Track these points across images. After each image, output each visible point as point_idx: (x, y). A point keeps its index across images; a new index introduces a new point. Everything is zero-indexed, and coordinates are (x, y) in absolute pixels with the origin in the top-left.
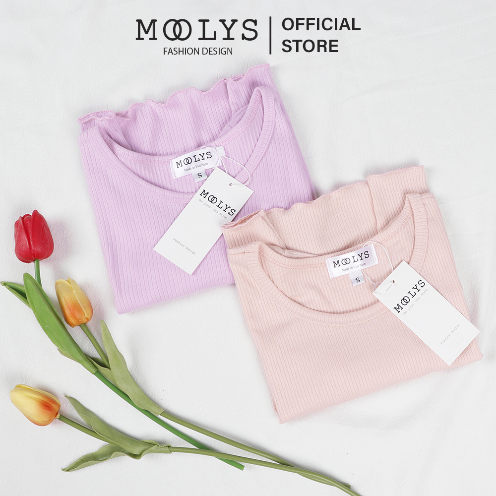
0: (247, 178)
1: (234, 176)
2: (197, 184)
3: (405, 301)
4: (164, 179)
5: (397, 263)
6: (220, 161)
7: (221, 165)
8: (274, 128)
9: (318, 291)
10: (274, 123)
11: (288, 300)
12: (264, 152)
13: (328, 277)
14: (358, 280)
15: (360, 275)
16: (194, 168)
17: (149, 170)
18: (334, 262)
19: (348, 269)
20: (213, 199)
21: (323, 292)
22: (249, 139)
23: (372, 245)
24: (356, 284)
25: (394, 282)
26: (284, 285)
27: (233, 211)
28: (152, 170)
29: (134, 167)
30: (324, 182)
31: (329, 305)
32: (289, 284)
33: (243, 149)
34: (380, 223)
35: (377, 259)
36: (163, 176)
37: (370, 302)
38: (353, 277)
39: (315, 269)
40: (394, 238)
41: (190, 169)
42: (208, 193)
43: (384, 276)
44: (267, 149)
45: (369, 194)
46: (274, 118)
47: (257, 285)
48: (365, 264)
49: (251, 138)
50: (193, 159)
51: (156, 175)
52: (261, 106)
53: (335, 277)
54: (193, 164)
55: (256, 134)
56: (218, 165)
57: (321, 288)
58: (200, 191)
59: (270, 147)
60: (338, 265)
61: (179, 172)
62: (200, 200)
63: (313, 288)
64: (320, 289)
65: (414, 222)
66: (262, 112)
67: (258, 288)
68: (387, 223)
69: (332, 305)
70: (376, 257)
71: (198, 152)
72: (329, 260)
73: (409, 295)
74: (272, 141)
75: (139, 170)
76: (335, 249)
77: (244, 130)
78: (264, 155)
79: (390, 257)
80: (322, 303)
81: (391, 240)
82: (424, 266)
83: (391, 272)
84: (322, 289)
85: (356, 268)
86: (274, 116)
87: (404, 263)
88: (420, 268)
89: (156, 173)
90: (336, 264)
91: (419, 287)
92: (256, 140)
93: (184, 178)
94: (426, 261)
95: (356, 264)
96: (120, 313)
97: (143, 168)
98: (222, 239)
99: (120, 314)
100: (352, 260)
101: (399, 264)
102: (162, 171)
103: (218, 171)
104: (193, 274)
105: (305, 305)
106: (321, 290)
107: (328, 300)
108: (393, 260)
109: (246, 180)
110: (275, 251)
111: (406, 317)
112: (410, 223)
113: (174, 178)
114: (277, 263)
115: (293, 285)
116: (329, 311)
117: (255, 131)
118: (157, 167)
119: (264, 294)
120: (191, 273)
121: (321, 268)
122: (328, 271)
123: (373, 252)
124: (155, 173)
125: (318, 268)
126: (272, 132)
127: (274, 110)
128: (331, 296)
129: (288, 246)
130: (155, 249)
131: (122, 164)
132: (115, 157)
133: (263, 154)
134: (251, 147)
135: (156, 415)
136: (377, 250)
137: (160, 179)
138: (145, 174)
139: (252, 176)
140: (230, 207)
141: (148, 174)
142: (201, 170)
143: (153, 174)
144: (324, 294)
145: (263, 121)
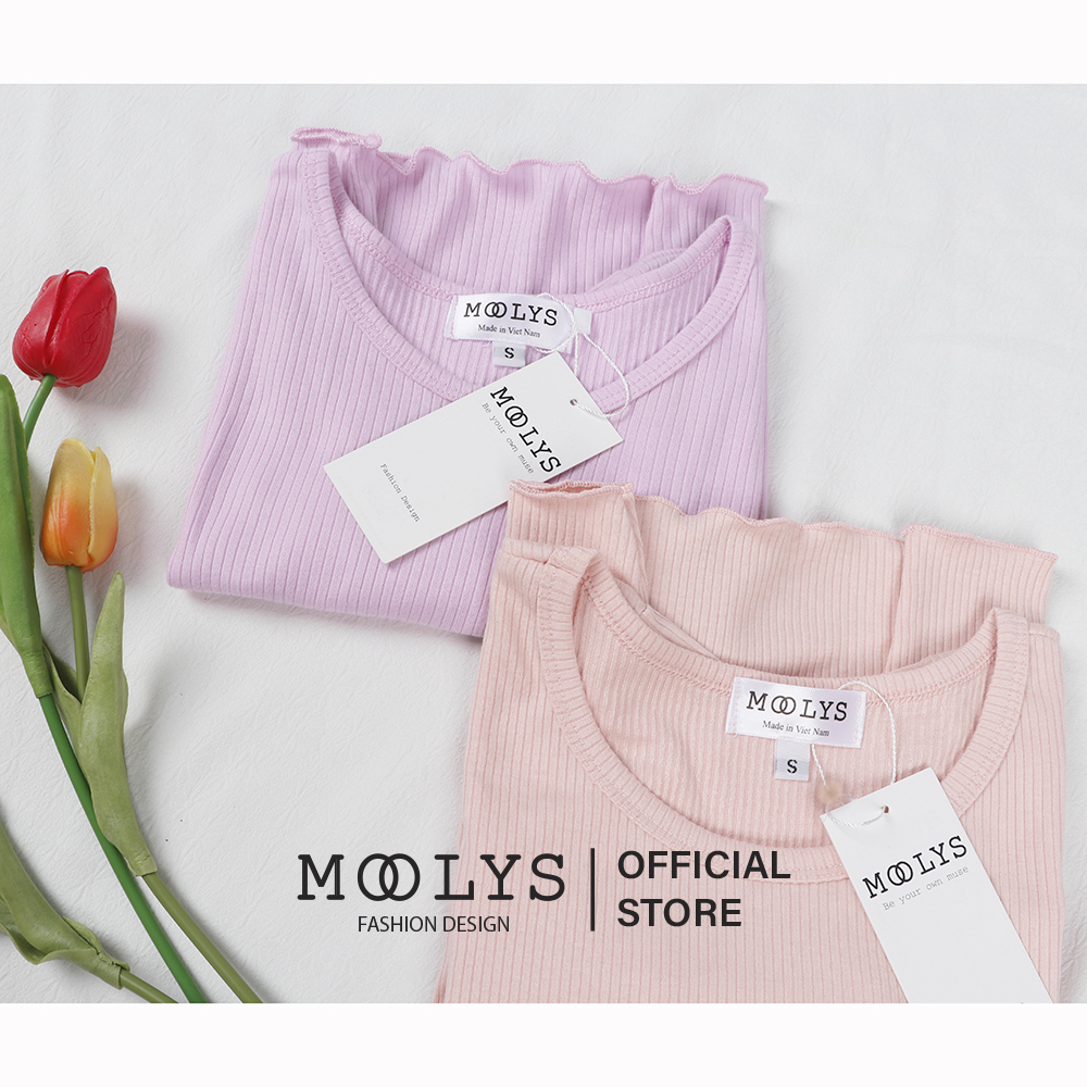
0: (620, 404)
1: (590, 388)
2: (495, 369)
3: (901, 873)
4: (421, 328)
5: (910, 766)
6: (570, 339)
7: (569, 352)
8: (729, 321)
9: (682, 750)
10: (734, 308)
11: (597, 736)
12: (685, 361)
13: (720, 726)
14: (792, 766)
15: (802, 758)
16: (503, 330)
17: (397, 294)
18: (753, 693)
19: (778, 727)
20: (517, 417)
21: (693, 758)
22: (662, 319)
23: (863, 694)
24: (783, 773)
25: (887, 810)
26: (606, 693)
27: (554, 462)
28: (405, 297)
29: (367, 269)
30: (797, 493)
31: (694, 799)
32: (618, 698)
33: (637, 334)
34: (898, 650)
35: (860, 736)
36: (423, 320)
37: (801, 837)
38: (783, 754)
39: (698, 690)
40: (926, 702)
41: (493, 329)
42: (511, 398)
43: (865, 785)
44: (694, 359)
45: (896, 569)
46: (738, 299)
47: (536, 663)
48: (827, 733)
49: (668, 317)
50: (511, 310)
51: (407, 311)
52: (717, 259)
53: (739, 732)
54: (506, 322)
55: (682, 314)
56: (562, 350)
57: (692, 745)
58: (497, 387)
59: (702, 357)
60: (760, 705)
61: (465, 327)
62: (486, 406)
63: (674, 736)
64: (688, 746)
65: (987, 683)
66: (715, 275)
67: (536, 673)
68: (917, 657)
69: (701, 800)
70: (861, 730)
71: (528, 300)
72: (744, 684)
73: (915, 863)
74: (714, 346)
75: (376, 281)
76: (765, 663)
77: (660, 290)
78: (682, 368)
79: (898, 745)
80: (679, 785)
81: (916, 704)
82: (979, 803)
83: (885, 783)
84: (692, 752)
85: (799, 735)
86: (741, 292)
87: (928, 775)
88: (967, 806)
89: (412, 307)
90: (756, 699)
91: (948, 853)
92: (676, 329)
93: (469, 343)
94: (987, 793)
95: (807, 723)
96: (171, 583)
97: (386, 281)
98: (499, 514)
99: (171, 585)
100: (800, 709)
101: (914, 771)
102: (426, 310)
103: (555, 359)
104: (392, 565)
105: (633, 769)
106: (688, 750)
107: (695, 786)
108: (902, 753)
109: (614, 407)
110: (623, 594)
111: (888, 915)
112: (978, 682)
113: (447, 334)
114: (614, 628)
115: (626, 706)
116: (688, 812)
117: (683, 309)
118: (419, 298)
119: (542, 695)
120: (387, 559)
121: (715, 694)
122: (726, 710)
123: (858, 712)
124: (408, 306)
125: (706, 692)
126: (720, 327)
127: (746, 281)
128: (707, 777)
129: (655, 597)
130: (328, 468)
131: (345, 251)
132: (336, 227)
133: (679, 366)
134: (659, 339)
135: (134, 873)
136: (870, 713)
137: (413, 325)
138: (385, 297)
139: (633, 403)
140: (549, 450)
141: (390, 300)
142: (519, 342)
143: (404, 304)
144: (693, 763)
145: (708, 296)
